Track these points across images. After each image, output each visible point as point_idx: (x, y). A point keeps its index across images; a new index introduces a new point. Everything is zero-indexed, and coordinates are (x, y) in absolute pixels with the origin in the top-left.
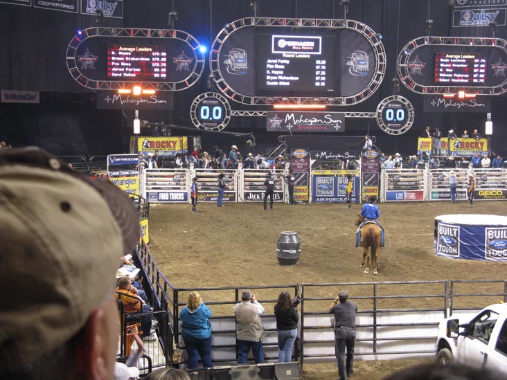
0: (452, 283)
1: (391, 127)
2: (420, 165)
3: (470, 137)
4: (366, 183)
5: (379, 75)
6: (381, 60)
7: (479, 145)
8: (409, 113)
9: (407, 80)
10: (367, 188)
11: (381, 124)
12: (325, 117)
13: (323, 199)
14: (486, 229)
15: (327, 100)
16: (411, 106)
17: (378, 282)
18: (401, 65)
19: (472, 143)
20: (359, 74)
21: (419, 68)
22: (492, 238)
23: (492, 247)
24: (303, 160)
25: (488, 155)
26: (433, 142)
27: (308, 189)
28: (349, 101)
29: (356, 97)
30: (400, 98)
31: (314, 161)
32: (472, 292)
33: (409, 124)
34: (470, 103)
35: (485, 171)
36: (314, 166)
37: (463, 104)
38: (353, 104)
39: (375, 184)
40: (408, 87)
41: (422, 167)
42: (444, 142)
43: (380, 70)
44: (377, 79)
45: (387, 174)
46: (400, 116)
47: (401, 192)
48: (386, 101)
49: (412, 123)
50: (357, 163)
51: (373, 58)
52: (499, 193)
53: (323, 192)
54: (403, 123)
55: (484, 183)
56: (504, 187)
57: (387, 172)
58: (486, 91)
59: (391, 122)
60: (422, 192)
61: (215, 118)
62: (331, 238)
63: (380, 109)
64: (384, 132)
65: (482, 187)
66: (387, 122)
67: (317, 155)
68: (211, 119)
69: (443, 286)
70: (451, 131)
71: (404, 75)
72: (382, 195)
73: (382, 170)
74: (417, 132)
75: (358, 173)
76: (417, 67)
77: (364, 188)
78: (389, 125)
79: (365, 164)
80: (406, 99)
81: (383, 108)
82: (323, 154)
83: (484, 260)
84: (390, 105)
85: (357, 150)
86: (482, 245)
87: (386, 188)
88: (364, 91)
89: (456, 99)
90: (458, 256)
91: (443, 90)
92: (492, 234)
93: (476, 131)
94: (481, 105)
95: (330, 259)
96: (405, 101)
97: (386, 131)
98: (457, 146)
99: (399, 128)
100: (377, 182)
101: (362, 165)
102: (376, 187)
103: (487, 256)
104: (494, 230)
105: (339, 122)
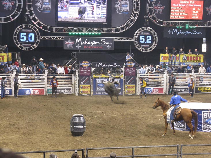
0: (181, 146)
1: (143, 47)
2: (161, 71)
3: (193, 53)
4: (127, 83)
5: (135, 14)
6: (137, 4)
7: (198, 59)
8: (155, 38)
9: (153, 17)
10: (128, 86)
11: (137, 45)
12: (101, 40)
13: (100, 93)
14: (203, 112)
15: (102, 29)
16: (156, 33)
17: (135, 147)
18: (149, 8)
19: (194, 57)
20: (123, 13)
21: (161, 10)
22: (206, 117)
23: (206, 123)
24: (87, 68)
25: (204, 64)
27: (91, 87)
28: (117, 30)
29: (121, 28)
30: (149, 28)
31: (95, 68)
32: (194, 152)
33: (154, 45)
35: (202, 75)
36: (94, 72)
37: (188, 33)
38: (119, 32)
39: (133, 84)
40: (154, 22)
41: (163, 72)
43: (136, 10)
44: (134, 16)
47: (149, 89)
48: (140, 30)
49: (156, 45)
50: (121, 70)
51: (132, 3)
53: (100, 88)
54: (150, 45)
55: (201, 83)
58: (203, 24)
59: (143, 44)
60: (163, 89)
61: (30, 41)
62: (105, 118)
63: (136, 35)
64: (139, 50)
65: (200, 85)
66: (140, 44)
67: (96, 65)
68: (27, 41)
69: (176, 148)
71: (151, 14)
72: (137, 90)
73: (138, 75)
74: (159, 50)
75: (122, 76)
76: (160, 9)
77: (126, 86)
79: (126, 71)
80: (152, 29)
81: (138, 35)
82: (100, 64)
83: (201, 132)
84: (142, 33)
85: (122, 62)
86: (200, 122)
88: (126, 24)
89: (184, 29)
90: (186, 129)
91: (176, 24)
92: (206, 115)
93: (196, 49)
94: (199, 33)
95: (105, 132)
96: (152, 30)
98: (185, 59)
99: (148, 48)
100: (134, 82)
101: (125, 71)
102: (134, 86)
103: (204, 129)
104: (207, 113)
105: (110, 44)
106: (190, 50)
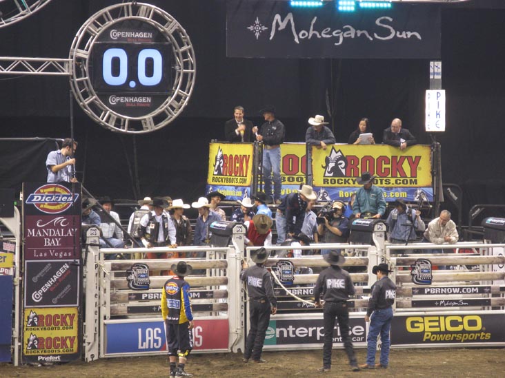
1: (119, 108)
2: (216, 232)
3: (378, 140)
4: (37, 296)
7: (406, 167)
8: (180, 61)
10: (39, 312)
11: (85, 95)
16: (186, 37)
19: (383, 159)
26: (258, 158)
30: (147, 10)
33: (178, 98)
34: (373, 29)
37: (352, 33)
39: (68, 300)
41: (223, 237)
42: (293, 157)
45: (109, 263)
46: (149, 73)
49: (187, 96)
50: (5, 229)
52: (472, 323)
54: (159, 93)
55: (421, 291)
56: (485, 303)
57: (108, 257)
59: (121, 90)
63: (82, 46)
64: (98, 125)
65: (416, 304)
66: (106, 91)
70: (316, 121)
72: (89, 336)
73: (93, 252)
75: (10, 261)
77: (30, 313)
78: (113, 100)
79: (32, 232)
80: (167, 15)
81: (91, 43)
85: (8, 184)
87: (106, 311)
89: (330, 16)
93: (396, 121)
94: (409, 34)
96: (163, 21)
97: (102, 120)
99: (145, 110)
101: (24, 233)
102: (72, 310)
106: (362, 124)
